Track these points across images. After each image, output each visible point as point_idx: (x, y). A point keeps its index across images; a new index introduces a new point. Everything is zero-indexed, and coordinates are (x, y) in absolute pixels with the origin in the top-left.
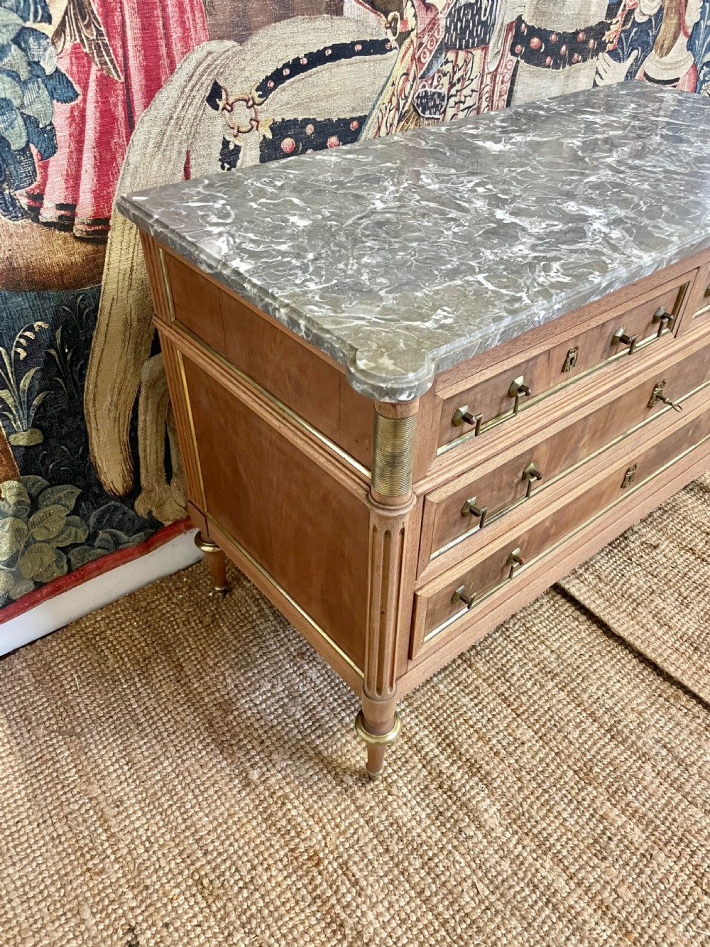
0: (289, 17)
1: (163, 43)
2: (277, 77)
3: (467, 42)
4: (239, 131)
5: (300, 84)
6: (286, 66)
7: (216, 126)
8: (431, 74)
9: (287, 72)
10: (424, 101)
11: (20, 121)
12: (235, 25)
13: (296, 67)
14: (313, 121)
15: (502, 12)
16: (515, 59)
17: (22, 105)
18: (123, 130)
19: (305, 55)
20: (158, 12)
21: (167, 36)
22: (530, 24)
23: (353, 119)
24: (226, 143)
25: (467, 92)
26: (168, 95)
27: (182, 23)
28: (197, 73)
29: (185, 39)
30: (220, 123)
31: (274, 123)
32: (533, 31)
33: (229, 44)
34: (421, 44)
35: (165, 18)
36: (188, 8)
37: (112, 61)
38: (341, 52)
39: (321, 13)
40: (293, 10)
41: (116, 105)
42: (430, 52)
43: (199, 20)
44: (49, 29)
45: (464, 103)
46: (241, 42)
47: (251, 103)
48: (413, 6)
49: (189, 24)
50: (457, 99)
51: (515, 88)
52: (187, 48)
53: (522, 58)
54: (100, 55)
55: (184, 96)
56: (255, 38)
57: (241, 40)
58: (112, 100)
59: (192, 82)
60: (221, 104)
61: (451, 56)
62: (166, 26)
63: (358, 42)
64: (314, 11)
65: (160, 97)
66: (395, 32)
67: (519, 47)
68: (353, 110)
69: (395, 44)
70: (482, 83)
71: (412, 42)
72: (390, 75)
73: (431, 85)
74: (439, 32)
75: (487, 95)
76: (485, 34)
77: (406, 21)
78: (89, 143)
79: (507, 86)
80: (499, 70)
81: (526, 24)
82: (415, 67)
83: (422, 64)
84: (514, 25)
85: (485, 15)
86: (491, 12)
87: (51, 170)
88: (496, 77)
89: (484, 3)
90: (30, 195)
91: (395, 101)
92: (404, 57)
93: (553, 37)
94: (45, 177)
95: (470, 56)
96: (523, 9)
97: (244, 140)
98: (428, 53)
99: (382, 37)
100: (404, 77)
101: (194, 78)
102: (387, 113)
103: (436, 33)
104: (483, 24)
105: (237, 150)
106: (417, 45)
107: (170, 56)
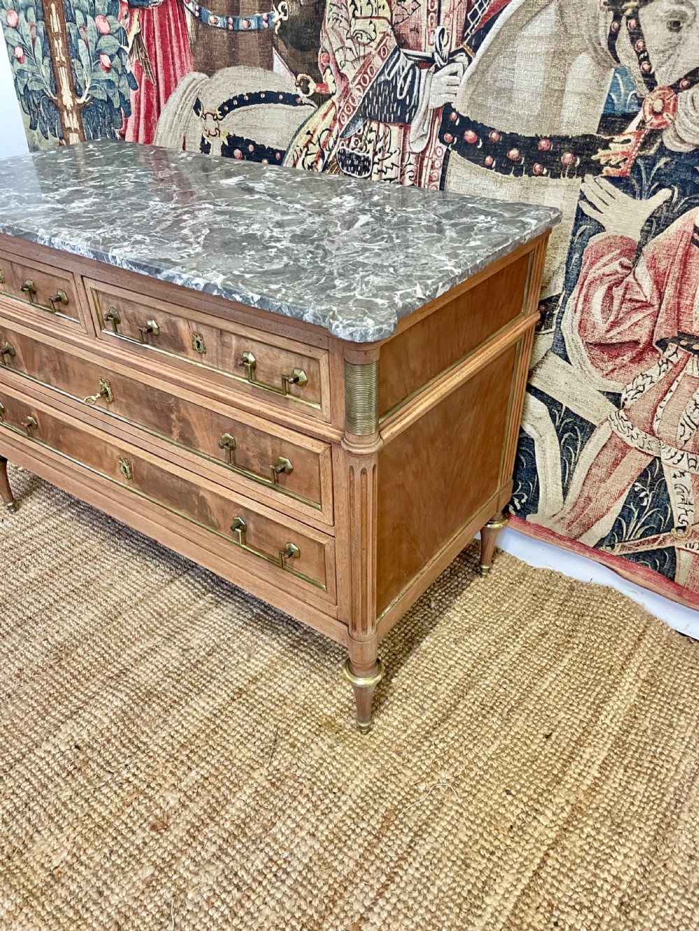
0: (235, 65)
1: (172, 67)
2: (230, 105)
3: (386, 116)
4: (209, 134)
5: (245, 113)
6: (235, 98)
7: (199, 127)
8: (348, 136)
9: (235, 102)
10: (343, 158)
11: (117, 95)
12: (206, 64)
13: (241, 101)
14: (253, 143)
15: (427, 93)
16: (445, 148)
17: (119, 87)
18: (156, 113)
19: (247, 94)
20: (169, 49)
21: (174, 64)
22: (465, 115)
23: (277, 151)
24: (203, 139)
25: (387, 163)
27: (180, 58)
28: (189, 90)
29: (182, 67)
30: (199, 124)
31: (229, 135)
32: (467, 123)
33: (203, 75)
34: (340, 108)
35: (173, 53)
37: (151, 73)
38: (271, 98)
39: (255, 65)
40: (238, 60)
42: (348, 116)
43: (189, 58)
44: (128, 50)
45: (385, 173)
46: (210, 76)
47: (215, 117)
48: (331, 73)
49: (184, 59)
50: (379, 167)
51: (448, 178)
52: (183, 74)
53: (454, 147)
54: (146, 67)
55: (182, 102)
56: (217, 75)
57: (210, 74)
58: (151, 94)
59: (185, 96)
60: (201, 113)
61: (374, 125)
62: (173, 58)
63: (283, 94)
64: (251, 64)
65: (171, 99)
66: (306, 91)
67: (449, 135)
68: (278, 144)
69: (308, 101)
70: (403, 160)
71: (333, 103)
72: (302, 126)
73: (348, 146)
74: (353, 101)
75: (411, 174)
76: (403, 113)
77: (326, 86)
78: (142, 116)
79: (437, 173)
80: (427, 154)
81: (458, 114)
82: (337, 126)
83: (341, 125)
84: (441, 111)
85: (401, 94)
86: (410, 92)
87: (129, 124)
88: (423, 159)
89: (400, 82)
90: (120, 134)
91: (314, 149)
92: (326, 115)
93: (494, 135)
94: (126, 127)
95: (388, 129)
96: (452, 96)
97: (212, 141)
98: (346, 117)
99: (294, 92)
100: (327, 132)
101: (187, 93)
102: (303, 156)
103: (351, 101)
104: (400, 103)
105: (209, 146)
106: (337, 108)
107: (175, 76)
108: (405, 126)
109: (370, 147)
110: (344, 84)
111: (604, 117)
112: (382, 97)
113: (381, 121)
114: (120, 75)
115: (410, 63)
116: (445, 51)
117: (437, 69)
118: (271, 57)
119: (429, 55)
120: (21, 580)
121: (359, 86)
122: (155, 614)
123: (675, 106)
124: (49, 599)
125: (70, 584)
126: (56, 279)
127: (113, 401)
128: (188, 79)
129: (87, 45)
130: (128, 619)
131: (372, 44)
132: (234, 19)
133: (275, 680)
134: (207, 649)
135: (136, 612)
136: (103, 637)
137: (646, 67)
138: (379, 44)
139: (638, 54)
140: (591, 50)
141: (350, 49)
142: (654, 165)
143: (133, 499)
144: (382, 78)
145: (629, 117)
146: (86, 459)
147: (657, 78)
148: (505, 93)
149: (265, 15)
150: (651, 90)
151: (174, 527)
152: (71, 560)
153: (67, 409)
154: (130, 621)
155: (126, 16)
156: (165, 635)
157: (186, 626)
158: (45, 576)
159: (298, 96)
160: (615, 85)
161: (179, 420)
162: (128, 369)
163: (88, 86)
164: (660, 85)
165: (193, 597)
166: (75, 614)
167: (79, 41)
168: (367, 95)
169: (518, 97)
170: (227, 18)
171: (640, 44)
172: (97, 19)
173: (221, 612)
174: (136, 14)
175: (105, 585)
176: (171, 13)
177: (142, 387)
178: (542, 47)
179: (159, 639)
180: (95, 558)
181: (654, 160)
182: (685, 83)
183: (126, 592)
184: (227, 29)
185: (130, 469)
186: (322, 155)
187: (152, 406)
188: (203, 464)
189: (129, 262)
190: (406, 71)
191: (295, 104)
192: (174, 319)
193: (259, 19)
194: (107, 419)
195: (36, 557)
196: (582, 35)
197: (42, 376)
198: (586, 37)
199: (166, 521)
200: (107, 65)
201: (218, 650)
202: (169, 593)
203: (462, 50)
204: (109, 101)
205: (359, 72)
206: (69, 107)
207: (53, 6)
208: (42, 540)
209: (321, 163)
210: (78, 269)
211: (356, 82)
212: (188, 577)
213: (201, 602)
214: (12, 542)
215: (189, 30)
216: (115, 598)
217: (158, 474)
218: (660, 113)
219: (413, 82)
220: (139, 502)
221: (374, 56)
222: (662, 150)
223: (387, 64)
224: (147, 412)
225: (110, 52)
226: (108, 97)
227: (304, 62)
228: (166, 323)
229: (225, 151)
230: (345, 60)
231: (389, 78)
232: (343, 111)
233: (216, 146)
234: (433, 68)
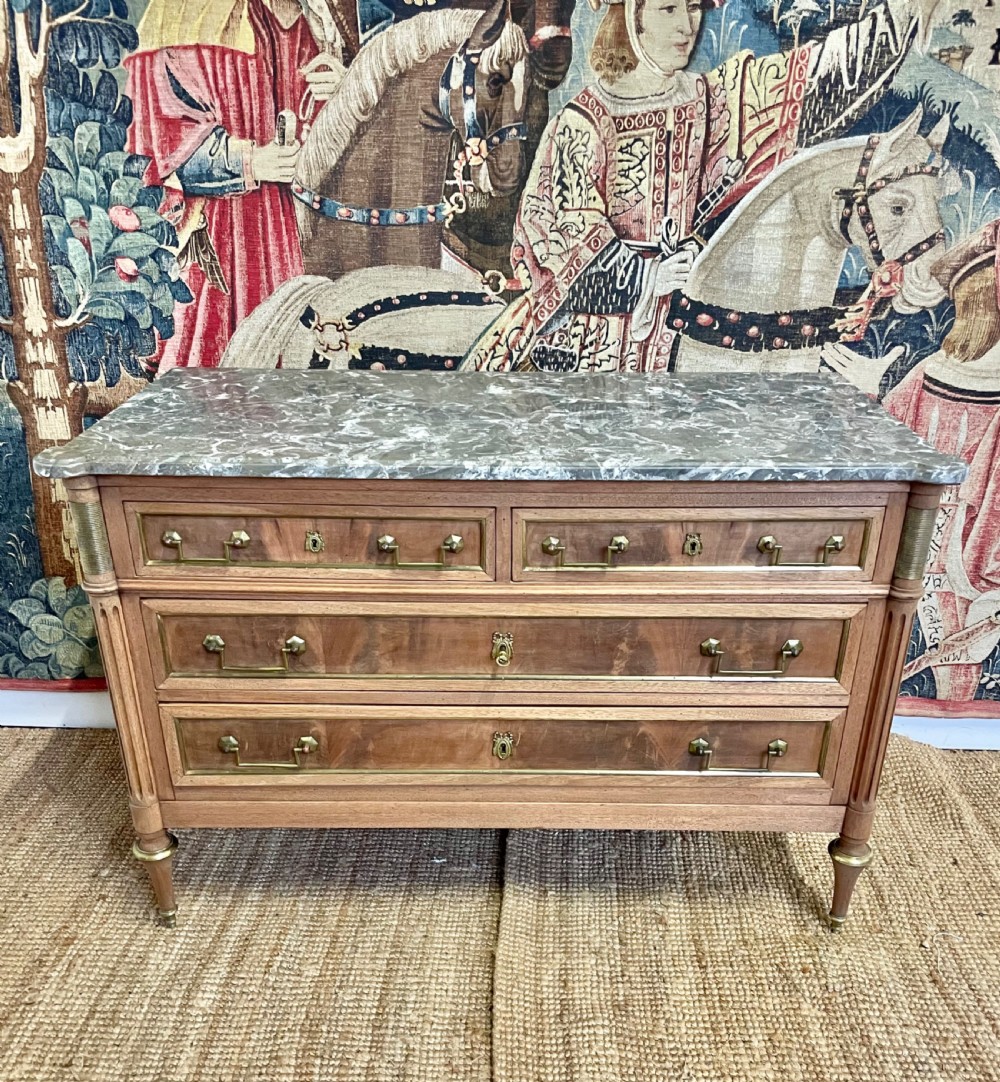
1: (264, 271)
2: (369, 311)
3: (600, 308)
4: (328, 348)
5: (393, 320)
6: (378, 303)
7: (307, 342)
8: (550, 332)
10: (542, 356)
11: (148, 310)
13: (387, 305)
14: (406, 353)
15: (651, 283)
16: (674, 333)
17: (151, 299)
18: (226, 330)
19: (398, 297)
21: (268, 267)
22: (697, 300)
23: (447, 358)
24: (316, 356)
25: (602, 356)
26: (265, 310)
27: (281, 258)
29: (283, 270)
31: (364, 347)
34: (537, 304)
35: (267, 254)
36: (287, 249)
37: (221, 279)
39: (414, 264)
40: (385, 259)
41: (222, 311)
42: (550, 312)
43: (296, 258)
44: (176, 251)
45: (599, 366)
46: (334, 280)
47: (341, 327)
48: (526, 268)
49: (288, 261)
50: (590, 361)
52: (284, 278)
53: (685, 332)
54: (212, 273)
55: (280, 313)
56: (346, 278)
57: (334, 277)
58: (219, 306)
59: (287, 304)
60: (314, 324)
61: (582, 319)
62: (267, 259)
65: (258, 310)
67: (679, 320)
68: (448, 350)
69: (498, 299)
70: (623, 350)
71: (527, 300)
72: (490, 326)
73: (550, 343)
74: (558, 294)
75: (633, 364)
76: (625, 303)
77: (518, 281)
79: (665, 359)
80: (652, 341)
81: (688, 299)
82: (531, 323)
83: (539, 322)
84: (669, 298)
85: (621, 284)
86: (631, 283)
87: (167, 348)
88: (646, 347)
89: (620, 273)
90: (149, 362)
91: (502, 350)
92: (516, 312)
93: (732, 316)
94: (162, 352)
95: (604, 321)
96: (682, 283)
97: (333, 356)
98: (546, 313)
99: (479, 290)
100: (517, 331)
101: (290, 301)
102: (488, 360)
103: (554, 295)
104: (619, 293)
105: (326, 363)
106: (533, 304)
107: (269, 280)
108: (625, 313)
109: (576, 342)
110: (546, 278)
111: (838, 291)
112: (593, 288)
114: (155, 285)
115: (632, 253)
116: (673, 240)
117: (664, 258)
118: (439, 254)
119: (656, 245)
121: (565, 280)
123: (901, 276)
127: (510, 658)
128: (293, 283)
129: (87, 246)
131: (580, 236)
132: (381, 213)
137: (875, 245)
138: (588, 236)
139: (869, 235)
140: (824, 233)
141: (557, 242)
142: (886, 327)
144: (594, 270)
145: (861, 289)
146: (420, 760)
147: (884, 254)
148: (743, 277)
149: (431, 208)
150: (879, 264)
152: (336, 937)
155: (177, 208)
159: (485, 295)
160: (848, 262)
161: (631, 647)
163: (84, 302)
164: (887, 260)
167: (70, 241)
168: (573, 288)
169: (757, 279)
170: (369, 211)
171: (870, 226)
172: (112, 211)
174: (198, 205)
176: (268, 205)
177: (576, 624)
178: (779, 233)
181: (886, 323)
182: (909, 256)
184: (369, 223)
185: (514, 743)
186: (509, 356)
187: (586, 643)
190: (627, 261)
191: (482, 303)
192: (659, 526)
193: (421, 211)
194: (494, 686)
196: (815, 221)
197: (359, 667)
198: (819, 222)
200: (130, 272)
203: (692, 239)
204: (130, 319)
205: (568, 265)
206: (37, 332)
207: (16, 193)
209: (508, 365)
210: (509, 500)
211: (563, 275)
215: (301, 225)
217: (568, 731)
218: (888, 284)
219: (635, 271)
221: (581, 248)
222: (893, 314)
223: (601, 255)
224: (573, 653)
225: (137, 254)
226: (127, 313)
227: (494, 257)
228: (644, 534)
229: (354, 364)
230: (548, 254)
231: (606, 270)
232: (543, 306)
233: (339, 362)
234: (659, 257)
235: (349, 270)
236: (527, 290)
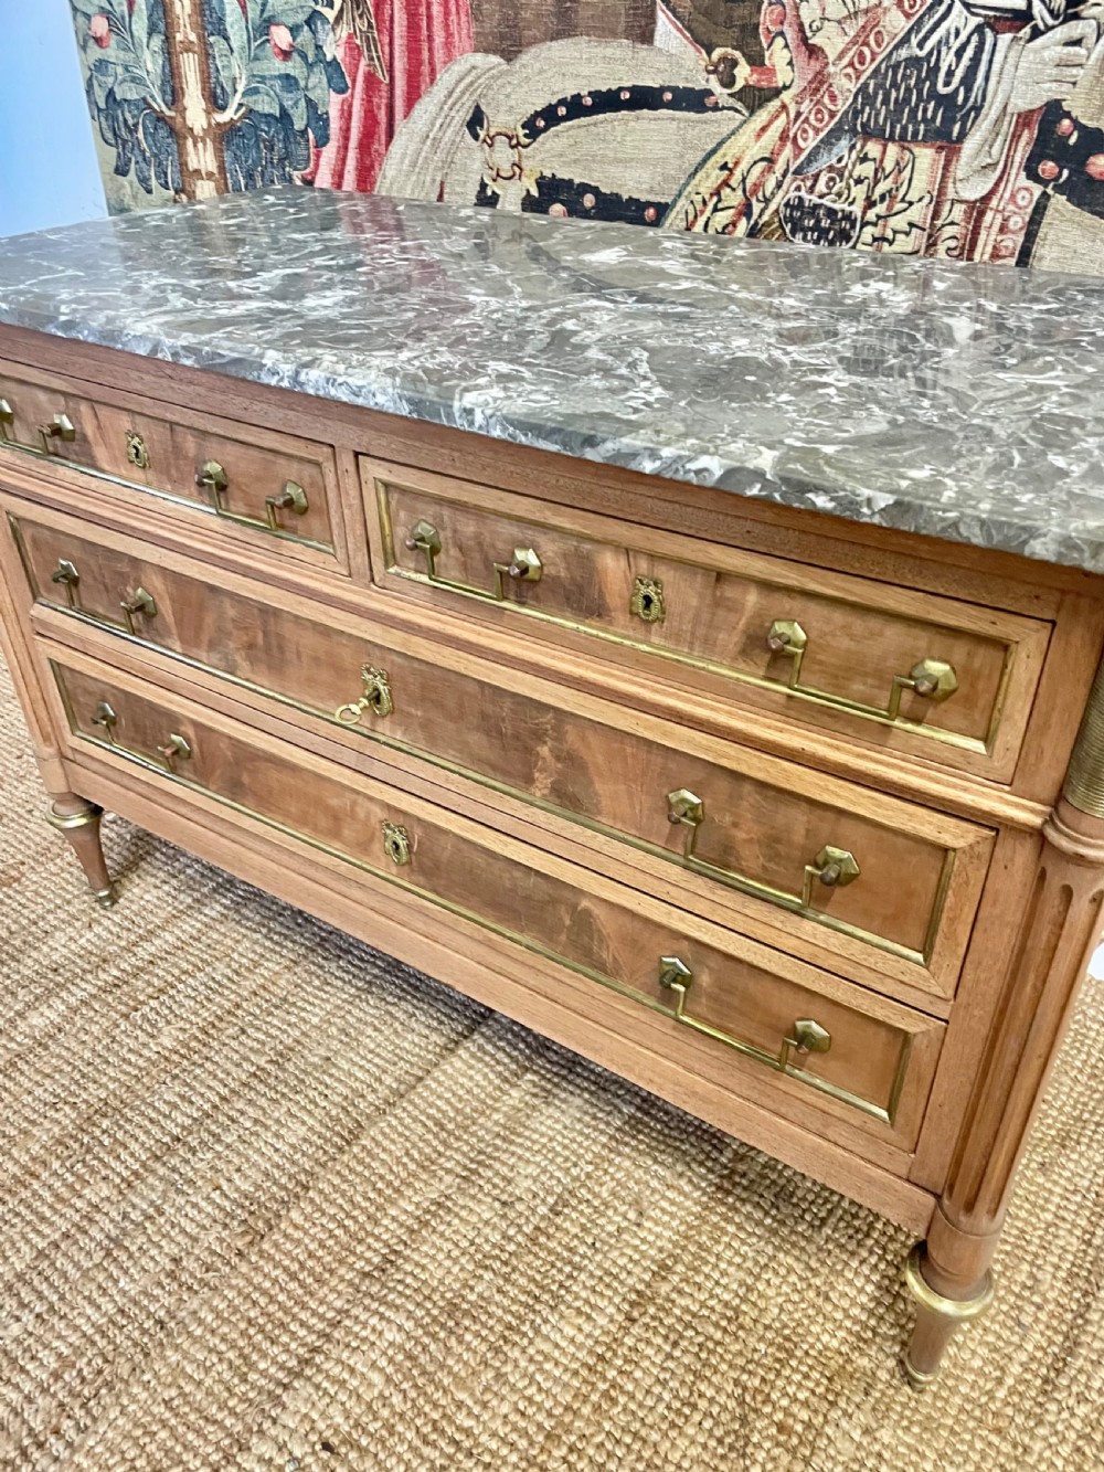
0: (570, 36)
1: (426, 46)
2: (550, 116)
3: (904, 129)
4: (498, 174)
5: (582, 132)
6: (562, 102)
7: (474, 162)
8: (812, 170)
9: (562, 111)
10: (797, 214)
11: (303, 103)
12: (503, 36)
13: (575, 108)
14: (595, 191)
15: (1004, 86)
16: (1037, 190)
17: (306, 88)
18: (383, 138)
19: (590, 94)
20: (422, 9)
21: (430, 38)
22: (1091, 124)
23: (649, 204)
24: (483, 186)
25: (898, 222)
26: (426, 107)
27: (447, 26)
28: (458, 90)
29: (448, 45)
30: (478, 155)
31: (542, 177)
32: (1095, 139)
33: (495, 59)
34: (798, 114)
35: (430, 17)
37: (379, 58)
38: (644, 99)
39: (614, 34)
40: (576, 26)
41: (379, 108)
42: (817, 131)
43: (464, 25)
44: (331, 14)
45: (891, 243)
46: (509, 60)
47: (514, 142)
48: (787, 46)
49: (454, 28)
50: (877, 231)
51: (1037, 250)
52: (449, 58)
53: (1059, 189)
54: (369, 50)
55: (443, 114)
56: (525, 58)
57: (509, 56)
58: (376, 100)
60: (482, 134)
61: (873, 149)
63: (670, 89)
64: (605, 32)
65: (418, 108)
66: (728, 82)
67: (1051, 164)
68: (651, 190)
69: (731, 102)
70: (936, 215)
71: (784, 107)
72: (713, 152)
73: (811, 190)
74: (833, 98)
75: (952, 243)
76: (948, 121)
77: (772, 71)
78: (353, 143)
79: (1014, 241)
80: (994, 203)
81: (1075, 122)
82: (788, 150)
83: (798, 150)
84: (1037, 117)
85: (947, 84)
86: (968, 81)
87: (323, 161)
88: (982, 214)
89: (948, 59)
90: (304, 180)
91: (733, 198)
92: (764, 129)
94: (317, 165)
95: (907, 155)
96: (1068, 87)
97: (504, 188)
98: (811, 133)
99: (700, 85)
100: (764, 164)
101: (455, 95)
102: (708, 212)
103: (826, 100)
104: (943, 101)
105: (495, 197)
106: (792, 116)
107: (431, 63)
108: (949, 144)
109: (859, 192)
110: (816, 65)
112: (898, 90)
113: (892, 138)
114: (310, 66)
115: (974, 21)
117: (1036, 33)
118: (652, 18)
120: (146, 1052)
121: (850, 70)
122: (430, 1124)
124: (209, 1094)
125: (247, 1059)
126: (282, 461)
127: (392, 712)
128: (458, 68)
129: (244, 7)
130: (380, 1138)
133: (706, 1269)
134: (551, 1200)
135: (394, 1122)
136: (337, 1181)
143: (408, 906)
144: (903, 53)
146: (302, 821)
151: (499, 961)
152: (238, 1006)
153: (270, 724)
154: (386, 1143)
156: (458, 1170)
157: (497, 1148)
158: (193, 1044)
159: (709, 93)
161: (558, 758)
162: (448, 651)
163: (241, 88)
165: (497, 1082)
166: (267, 1128)
168: (863, 89)
173: (557, 1114)
175: (316, 1059)
177: (472, 688)
179: (448, 1179)
180: (285, 1000)
183: (360, 1075)
185: (409, 846)
186: (746, 210)
187: (490, 726)
188: (606, 849)
189: (508, 421)
190: (963, 37)
191: (702, 108)
192: (587, 546)
194: (370, 748)
195: (169, 1002)
197: (215, 658)
199: (482, 951)
200: (285, 47)
201: (574, 1202)
202: (451, 1077)
204: (285, 116)
205: (854, 42)
206: (198, 131)
208: (175, 965)
209: (743, 226)
210: (349, 437)
211: (846, 61)
212: (481, 1041)
213: (514, 1093)
214: (115, 972)
216: (341, 1089)
217: (480, 860)
219: (976, 60)
220: (421, 912)
221: (886, 10)
223: (920, 22)
224: (476, 739)
225: (291, 22)
226: (282, 108)
227: (729, 24)
228: (565, 556)
229: (529, 204)
230: (823, 19)
231: (922, 54)
232: (806, 120)
233: (511, 198)
234: (1027, 30)
235: (530, 44)
236: (786, 88)
